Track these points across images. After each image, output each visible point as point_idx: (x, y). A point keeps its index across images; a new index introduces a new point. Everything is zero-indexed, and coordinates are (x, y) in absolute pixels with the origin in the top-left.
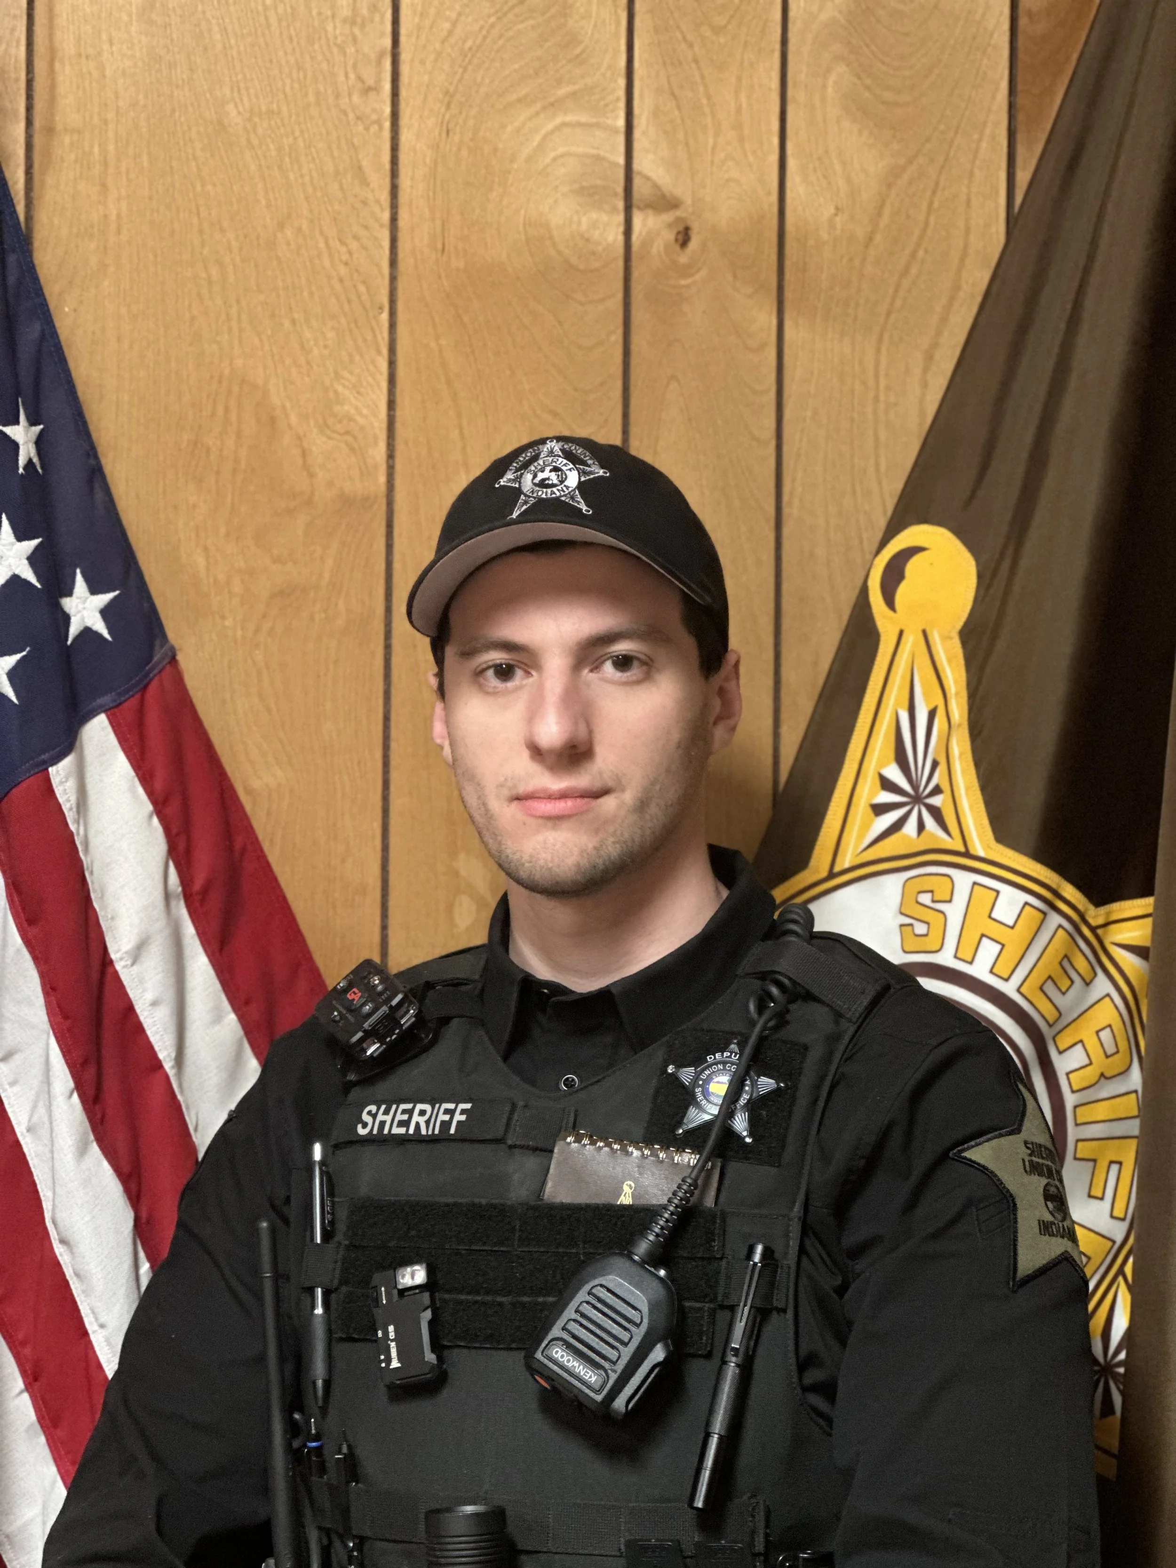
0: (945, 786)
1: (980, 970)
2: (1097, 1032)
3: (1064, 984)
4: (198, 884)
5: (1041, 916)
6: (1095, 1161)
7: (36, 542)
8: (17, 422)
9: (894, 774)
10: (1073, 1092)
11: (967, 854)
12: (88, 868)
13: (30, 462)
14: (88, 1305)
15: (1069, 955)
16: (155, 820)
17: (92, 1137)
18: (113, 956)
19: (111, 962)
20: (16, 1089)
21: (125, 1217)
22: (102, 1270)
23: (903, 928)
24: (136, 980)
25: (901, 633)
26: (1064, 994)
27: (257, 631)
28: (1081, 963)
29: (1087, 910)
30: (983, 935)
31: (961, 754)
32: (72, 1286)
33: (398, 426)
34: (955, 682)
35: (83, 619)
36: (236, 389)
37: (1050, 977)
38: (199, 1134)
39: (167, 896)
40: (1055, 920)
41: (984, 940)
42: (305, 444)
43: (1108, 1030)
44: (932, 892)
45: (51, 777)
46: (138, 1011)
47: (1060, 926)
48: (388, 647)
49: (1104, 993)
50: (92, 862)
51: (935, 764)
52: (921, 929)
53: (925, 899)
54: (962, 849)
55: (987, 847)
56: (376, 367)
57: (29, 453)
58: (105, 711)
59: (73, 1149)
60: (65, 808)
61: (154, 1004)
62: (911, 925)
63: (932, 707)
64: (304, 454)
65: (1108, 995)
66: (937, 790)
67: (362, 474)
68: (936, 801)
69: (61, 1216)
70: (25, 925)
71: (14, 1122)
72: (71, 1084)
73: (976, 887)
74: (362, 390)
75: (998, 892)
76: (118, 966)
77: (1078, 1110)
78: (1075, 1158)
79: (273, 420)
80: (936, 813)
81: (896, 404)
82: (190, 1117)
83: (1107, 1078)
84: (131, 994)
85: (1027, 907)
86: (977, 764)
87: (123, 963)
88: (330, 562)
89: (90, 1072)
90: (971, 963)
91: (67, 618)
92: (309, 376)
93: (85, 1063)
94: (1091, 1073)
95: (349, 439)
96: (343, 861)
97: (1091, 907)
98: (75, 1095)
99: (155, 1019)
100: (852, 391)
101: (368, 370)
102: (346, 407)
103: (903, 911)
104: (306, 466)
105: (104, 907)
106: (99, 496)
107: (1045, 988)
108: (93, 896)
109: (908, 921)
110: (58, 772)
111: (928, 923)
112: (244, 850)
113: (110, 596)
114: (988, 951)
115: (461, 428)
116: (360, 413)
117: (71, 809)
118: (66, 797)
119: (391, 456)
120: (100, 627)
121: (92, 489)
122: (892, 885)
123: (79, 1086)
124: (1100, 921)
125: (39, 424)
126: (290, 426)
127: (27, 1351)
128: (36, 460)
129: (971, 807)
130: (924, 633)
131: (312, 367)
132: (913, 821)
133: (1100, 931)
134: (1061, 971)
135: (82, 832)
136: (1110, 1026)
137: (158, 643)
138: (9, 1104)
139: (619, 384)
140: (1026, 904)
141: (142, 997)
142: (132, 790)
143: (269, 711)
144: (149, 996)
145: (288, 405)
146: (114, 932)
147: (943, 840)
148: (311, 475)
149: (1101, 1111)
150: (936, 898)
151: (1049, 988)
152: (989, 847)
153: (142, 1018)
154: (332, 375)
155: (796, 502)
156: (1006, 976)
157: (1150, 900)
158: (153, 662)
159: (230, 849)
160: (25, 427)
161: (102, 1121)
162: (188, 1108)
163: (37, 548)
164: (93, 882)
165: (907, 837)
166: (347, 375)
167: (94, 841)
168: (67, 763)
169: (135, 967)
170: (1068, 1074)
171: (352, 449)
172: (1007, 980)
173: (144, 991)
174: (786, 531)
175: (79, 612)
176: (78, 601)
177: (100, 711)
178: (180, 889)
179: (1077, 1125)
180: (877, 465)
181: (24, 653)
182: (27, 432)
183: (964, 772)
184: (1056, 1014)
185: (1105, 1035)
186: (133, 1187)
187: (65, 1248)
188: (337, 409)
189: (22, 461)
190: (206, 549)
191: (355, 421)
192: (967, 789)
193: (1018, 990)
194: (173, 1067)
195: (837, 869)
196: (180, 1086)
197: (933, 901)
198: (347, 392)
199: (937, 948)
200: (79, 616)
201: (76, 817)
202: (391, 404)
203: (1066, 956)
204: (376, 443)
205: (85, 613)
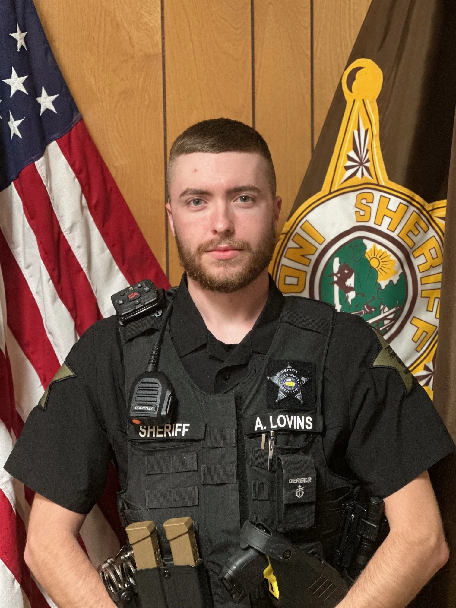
0: (371, 159)
1: (384, 228)
2: (430, 250)
3: (416, 232)
4: (93, 203)
5: (406, 207)
6: (429, 298)
7: (26, 77)
8: (17, 32)
9: (353, 154)
10: (420, 272)
11: (378, 185)
12: (51, 198)
13: (22, 46)
14: (60, 355)
15: (418, 222)
16: (76, 180)
17: (58, 296)
18: (63, 230)
19: (62, 232)
20: (31, 279)
21: (71, 324)
22: (63, 343)
23: (357, 213)
24: (71, 238)
25: (354, 101)
26: (416, 236)
27: (115, 107)
28: (423, 225)
29: (424, 204)
30: (384, 215)
31: (376, 147)
32: (54, 349)
33: (165, 26)
34: (375, 119)
35: (45, 105)
36: (103, 14)
37: (410, 230)
38: (98, 294)
39: (82, 208)
40: (412, 209)
41: (385, 217)
42: (131, 35)
43: (434, 249)
44: (366, 199)
45: (36, 165)
46: (73, 250)
47: (414, 211)
48: (165, 112)
49: (432, 235)
50: (53, 196)
51: (367, 151)
52: (362, 213)
53: (364, 202)
54: (376, 183)
55: (385, 182)
56: (156, 3)
57: (21, 43)
58: (56, 140)
59: (51, 300)
60: (42, 176)
61: (79, 247)
62: (359, 211)
63: (366, 129)
64: (130, 38)
65: (434, 236)
66: (368, 161)
67: (152, 46)
68: (368, 165)
69: (48, 324)
70: (31, 220)
71: (32, 290)
72: (49, 277)
73: (382, 197)
74: (151, 13)
75: (390, 199)
76: (65, 234)
77: (422, 279)
78: (421, 297)
79: (118, 25)
80: (367, 169)
81: (357, 10)
82: (94, 288)
83: (433, 267)
84: (70, 244)
85: (401, 204)
86: (382, 150)
87: (66, 233)
88: (142, 80)
89: (56, 273)
90: (380, 226)
91: (39, 105)
92: (131, 8)
93: (53, 270)
94: (427, 266)
95: (147, 32)
96: (151, 192)
97: (427, 203)
98: (51, 281)
99: (79, 253)
100: (340, 5)
101: (153, 4)
102: (145, 20)
103: (357, 206)
104: (131, 44)
105: (58, 212)
106: (49, 58)
107: (408, 234)
108: (54, 208)
109: (358, 210)
110: (38, 163)
111: (365, 211)
112: (111, 190)
113: (55, 96)
114: (387, 221)
115: (189, 26)
116: (151, 22)
117: (44, 177)
118: (41, 173)
119: (163, 38)
120: (52, 108)
121: (46, 56)
122: (352, 197)
123: (52, 277)
124: (430, 208)
125: (26, 32)
126: (124, 28)
127: (41, 371)
128: (24, 46)
129: (380, 167)
130: (363, 100)
131: (131, 4)
132: (360, 172)
133: (430, 212)
134: (415, 228)
135: (49, 185)
136: (434, 248)
137: (75, 113)
138: (30, 284)
139: (250, 7)
140: (401, 203)
141: (74, 245)
142: (67, 169)
143: (121, 137)
144: (77, 244)
145: (123, 19)
146: (62, 221)
147: (370, 180)
148: (133, 46)
149: (432, 279)
150: (368, 201)
151: (410, 234)
152: (386, 182)
153: (74, 252)
154: (140, 7)
155: (319, 51)
156: (393, 230)
157: (445, 201)
158: (73, 121)
159: (106, 189)
160: (19, 33)
161: (61, 290)
162: (93, 284)
163: (26, 79)
164: (53, 203)
165: (358, 178)
166: (146, 7)
167: (54, 188)
168: (42, 159)
169: (71, 234)
170: (418, 266)
171: (148, 36)
172: (393, 232)
173: (75, 242)
174: (315, 62)
175: (44, 103)
176: (43, 98)
177: (53, 140)
178: (87, 205)
179: (422, 284)
180: (350, 34)
181: (23, 119)
182: (20, 35)
183: (377, 153)
184: (413, 244)
185: (433, 251)
186: (74, 314)
187: (51, 335)
188: (142, 20)
189: (19, 46)
190: (95, 76)
191: (149, 25)
192: (379, 160)
193: (398, 235)
194: (86, 270)
195: (332, 191)
196: (90, 277)
197: (367, 203)
198: (145, 14)
199: (368, 220)
200: (44, 104)
201: (46, 179)
202: (162, 18)
203: (417, 222)
204: (157, 33)
205: (46, 103)
